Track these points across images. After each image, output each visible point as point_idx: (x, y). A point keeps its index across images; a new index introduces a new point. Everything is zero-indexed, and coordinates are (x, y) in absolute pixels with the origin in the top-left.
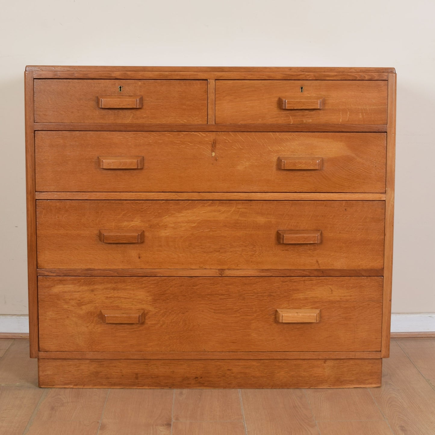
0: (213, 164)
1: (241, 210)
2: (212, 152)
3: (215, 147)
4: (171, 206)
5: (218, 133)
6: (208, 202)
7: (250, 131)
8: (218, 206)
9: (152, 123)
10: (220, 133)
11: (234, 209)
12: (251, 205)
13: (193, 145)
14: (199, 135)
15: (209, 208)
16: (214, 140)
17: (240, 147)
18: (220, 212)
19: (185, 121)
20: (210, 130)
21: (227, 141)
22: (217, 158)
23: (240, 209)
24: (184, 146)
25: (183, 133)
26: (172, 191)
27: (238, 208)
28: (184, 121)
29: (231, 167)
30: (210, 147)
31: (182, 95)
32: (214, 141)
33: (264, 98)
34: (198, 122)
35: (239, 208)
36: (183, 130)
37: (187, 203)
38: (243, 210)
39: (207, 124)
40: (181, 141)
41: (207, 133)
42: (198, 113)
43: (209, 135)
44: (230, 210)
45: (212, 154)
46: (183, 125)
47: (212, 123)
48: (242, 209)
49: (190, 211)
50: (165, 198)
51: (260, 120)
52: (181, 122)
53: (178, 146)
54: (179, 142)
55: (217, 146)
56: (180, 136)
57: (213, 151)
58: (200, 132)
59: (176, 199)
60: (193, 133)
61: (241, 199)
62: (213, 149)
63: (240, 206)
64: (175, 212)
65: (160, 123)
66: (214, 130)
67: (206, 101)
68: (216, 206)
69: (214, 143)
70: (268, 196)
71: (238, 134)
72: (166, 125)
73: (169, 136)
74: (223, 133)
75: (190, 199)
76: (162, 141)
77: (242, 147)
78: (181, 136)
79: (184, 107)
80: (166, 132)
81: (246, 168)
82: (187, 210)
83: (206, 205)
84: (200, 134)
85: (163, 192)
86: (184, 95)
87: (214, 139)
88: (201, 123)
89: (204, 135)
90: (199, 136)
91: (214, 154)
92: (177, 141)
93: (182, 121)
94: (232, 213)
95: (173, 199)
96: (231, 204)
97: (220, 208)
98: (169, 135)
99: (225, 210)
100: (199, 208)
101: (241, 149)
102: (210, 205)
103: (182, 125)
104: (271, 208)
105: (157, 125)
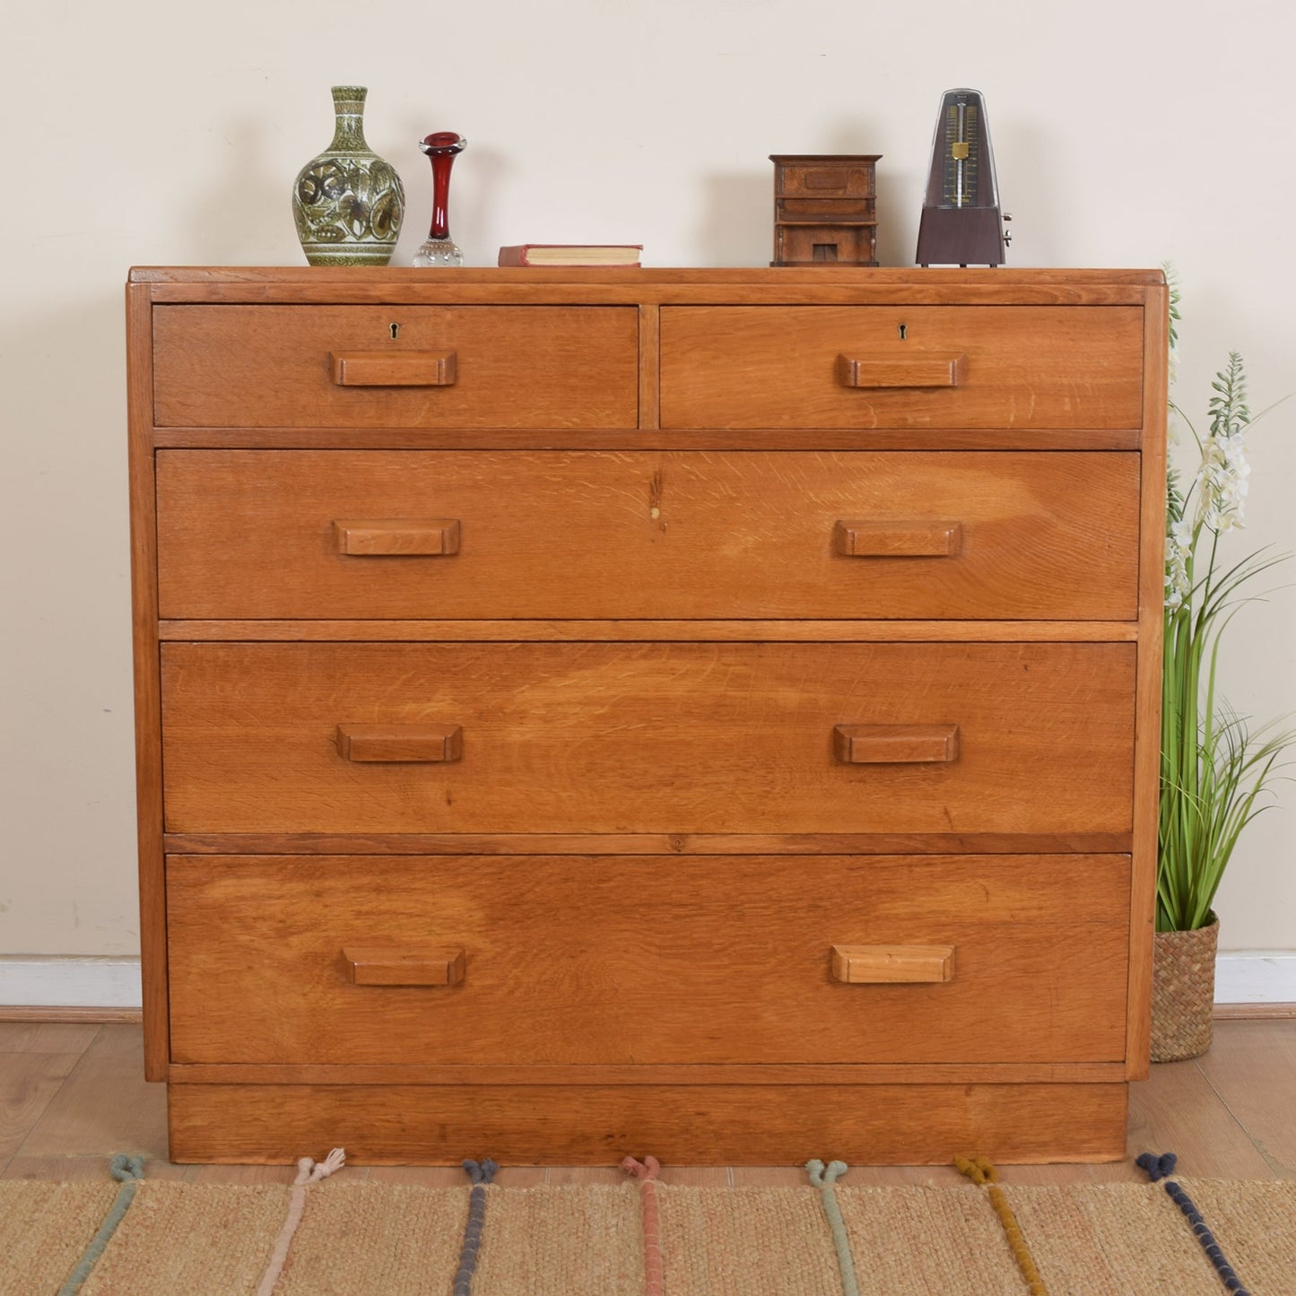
0: (653, 541)
1: (731, 669)
2: (652, 507)
3: (661, 493)
4: (538, 659)
5: (669, 453)
6: (641, 648)
7: (757, 448)
8: (669, 659)
9: (483, 425)
10: (675, 453)
11: (711, 666)
12: (760, 656)
13: (597, 487)
14: (614, 458)
15: (644, 664)
16: (656, 473)
17: (731, 492)
18: (674, 674)
19: (574, 420)
20: (646, 445)
21: (693, 478)
22: (666, 524)
23: (730, 665)
24: (573, 491)
25: (570, 453)
26: (539, 617)
27: (724, 664)
28: (573, 423)
29: (704, 550)
30: (644, 493)
31: (568, 348)
32: (658, 477)
33: (797, 355)
34: (612, 423)
35: (729, 662)
36: (569, 447)
37: (580, 650)
38: (739, 668)
39: (638, 428)
40: (564, 477)
41: (637, 454)
42: (612, 399)
43: (642, 459)
44: (704, 668)
45: (651, 514)
46: (570, 433)
47: (650, 426)
48: (735, 665)
49: (590, 672)
50: (520, 637)
51: (786, 417)
52: (565, 423)
53: (557, 491)
54: (560, 479)
55: (665, 491)
56: (561, 463)
57: (653, 504)
58: (616, 452)
59: (553, 639)
60: (598, 453)
61: (734, 637)
62: (652, 498)
63: (730, 659)
64: (547, 675)
65: (505, 426)
66: (656, 445)
67: (635, 365)
68: (663, 659)
69: (656, 483)
70: (808, 629)
71: (725, 457)
72: (523, 432)
73: (532, 462)
74: (681, 453)
75: (590, 639)
76: (510, 477)
77: (735, 492)
78: (565, 463)
79: (573, 381)
80: (523, 453)
81: (746, 550)
82: (579, 669)
83: (634, 656)
84: (617, 456)
85: (513, 619)
86: (573, 348)
87: (657, 470)
88: (619, 425)
89: (628, 460)
90: (614, 461)
91: (655, 513)
92: (554, 476)
93: (567, 421)
94: (708, 676)
95: (543, 639)
96: (705, 651)
97: (673, 663)
98: (531, 459)
99: (688, 670)
100: (614, 664)
101: (732, 498)
102: (645, 657)
103: (568, 433)
104: (815, 662)
105: (498, 433)
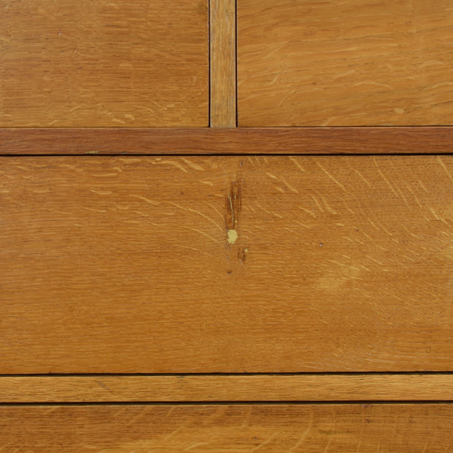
0: (229, 272)
1: (331, 437)
2: (228, 228)
3: (239, 210)
4: (81, 427)
5: (249, 158)
6: (215, 411)
7: (363, 150)
8: (250, 425)
9: (9, 124)
10: (257, 158)
11: (305, 434)
12: (368, 421)
13: (157, 203)
14: (179, 166)
15: (217, 432)
16: (233, 185)
17: (329, 209)
18: (257, 445)
19: (127, 116)
20: (220, 148)
21: (280, 190)
22: (246, 251)
23: (329, 432)
24: (127, 208)
25: (122, 159)
26: (84, 371)
27: (322, 432)
28: (126, 120)
29: (296, 283)
30: (218, 210)
31: (118, 22)
32: (236, 190)
33: (414, 30)
34: (177, 120)
35: (327, 429)
36: (120, 151)
37: (136, 414)
38: (341, 436)
39: (209, 126)
40: (115, 190)
41: (208, 160)
42: (175, 88)
43: (215, 166)
44: (295, 437)
45: (227, 237)
46: (121, 132)
47: (224, 124)
48: (335, 433)
49: (148, 442)
50: (58, 397)
51: (400, 111)
52: (115, 120)
53: (106, 208)
54: (109, 193)
55: (244, 207)
56: (110, 172)
57: (229, 225)
58: (183, 158)
59: (100, 400)
60: (158, 159)
61: (334, 396)
62: (229, 217)
63: (328, 425)
64: (94, 447)
65: (38, 124)
66: (232, 148)
67: (204, 45)
68: (243, 426)
69: (232, 197)
70: (429, 385)
71: (322, 163)
72: (60, 132)
73: (72, 171)
74: (265, 158)
75: (148, 399)
76: (47, 191)
77: (335, 209)
78: (116, 171)
79: (124, 65)
80: (62, 159)
81: (349, 284)
82: (136, 439)
83: (205, 422)
84: (183, 163)
85: (50, 375)
86: (124, 23)
87: (233, 180)
88: (185, 122)
89: (198, 167)
90: (178, 169)
91: (233, 236)
92: (102, 189)
93: (117, 117)
94: (300, 447)
95: (87, 400)
96: (297, 415)
97: (257, 430)
98: (72, 167)
99: (275, 440)
100: (180, 432)
101: (332, 216)
102: (219, 422)
103: (119, 132)
104: (440, 428)
105: (27, 133)
